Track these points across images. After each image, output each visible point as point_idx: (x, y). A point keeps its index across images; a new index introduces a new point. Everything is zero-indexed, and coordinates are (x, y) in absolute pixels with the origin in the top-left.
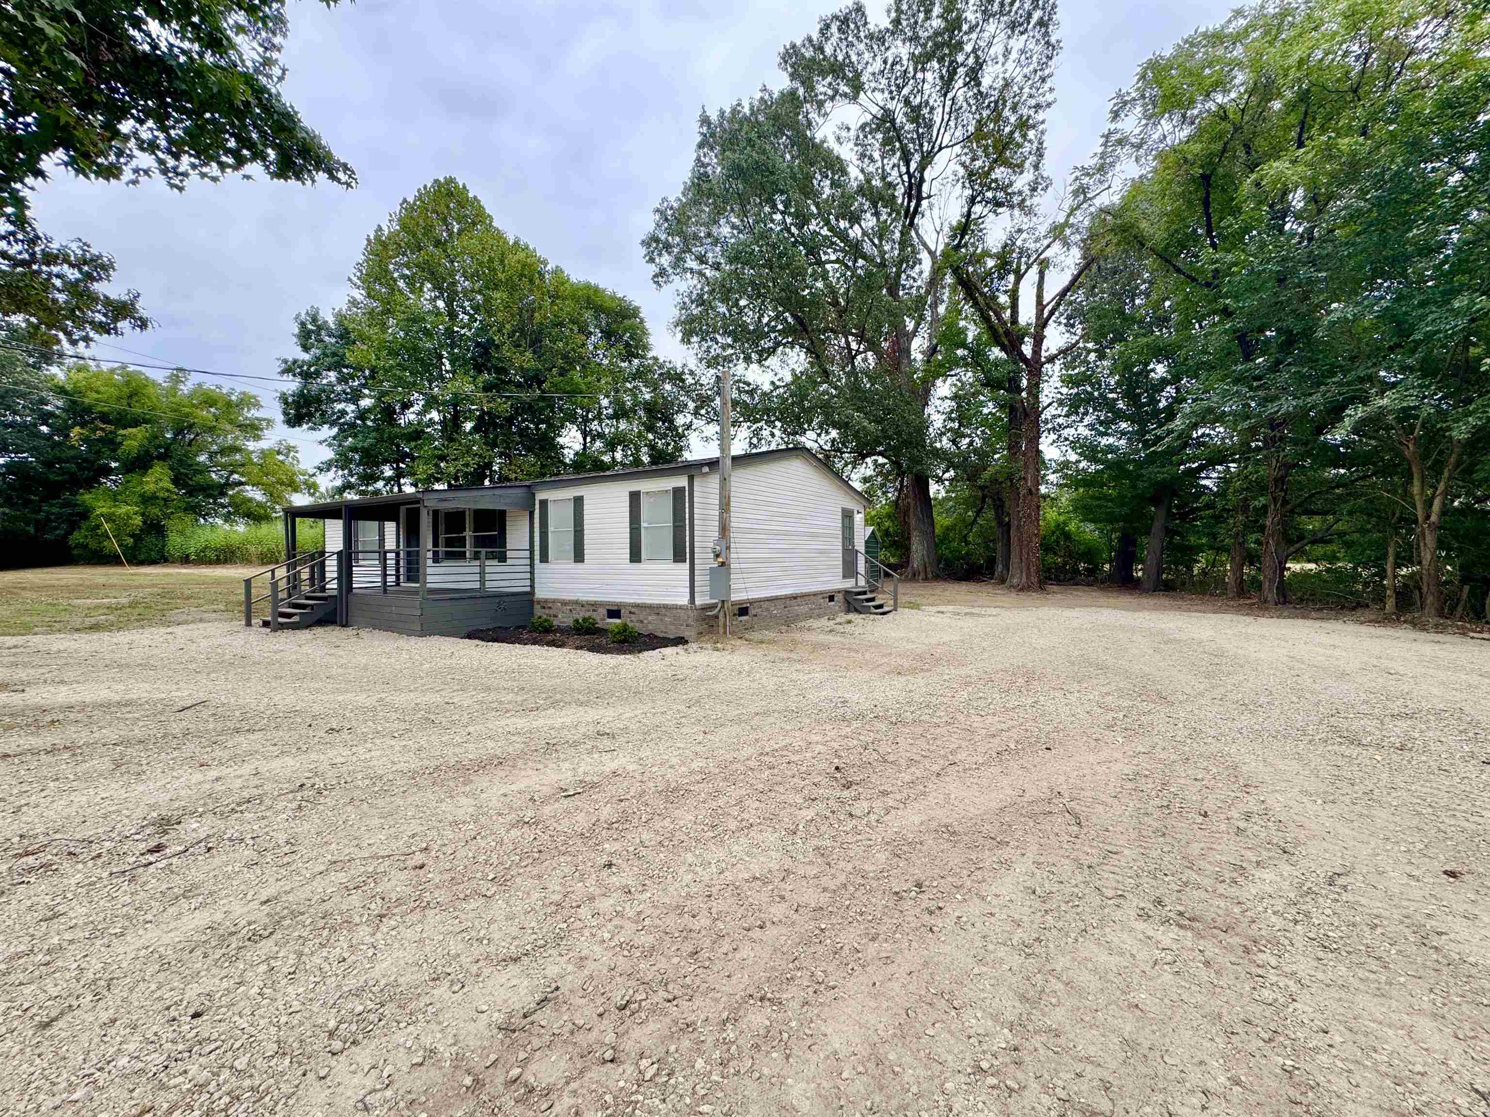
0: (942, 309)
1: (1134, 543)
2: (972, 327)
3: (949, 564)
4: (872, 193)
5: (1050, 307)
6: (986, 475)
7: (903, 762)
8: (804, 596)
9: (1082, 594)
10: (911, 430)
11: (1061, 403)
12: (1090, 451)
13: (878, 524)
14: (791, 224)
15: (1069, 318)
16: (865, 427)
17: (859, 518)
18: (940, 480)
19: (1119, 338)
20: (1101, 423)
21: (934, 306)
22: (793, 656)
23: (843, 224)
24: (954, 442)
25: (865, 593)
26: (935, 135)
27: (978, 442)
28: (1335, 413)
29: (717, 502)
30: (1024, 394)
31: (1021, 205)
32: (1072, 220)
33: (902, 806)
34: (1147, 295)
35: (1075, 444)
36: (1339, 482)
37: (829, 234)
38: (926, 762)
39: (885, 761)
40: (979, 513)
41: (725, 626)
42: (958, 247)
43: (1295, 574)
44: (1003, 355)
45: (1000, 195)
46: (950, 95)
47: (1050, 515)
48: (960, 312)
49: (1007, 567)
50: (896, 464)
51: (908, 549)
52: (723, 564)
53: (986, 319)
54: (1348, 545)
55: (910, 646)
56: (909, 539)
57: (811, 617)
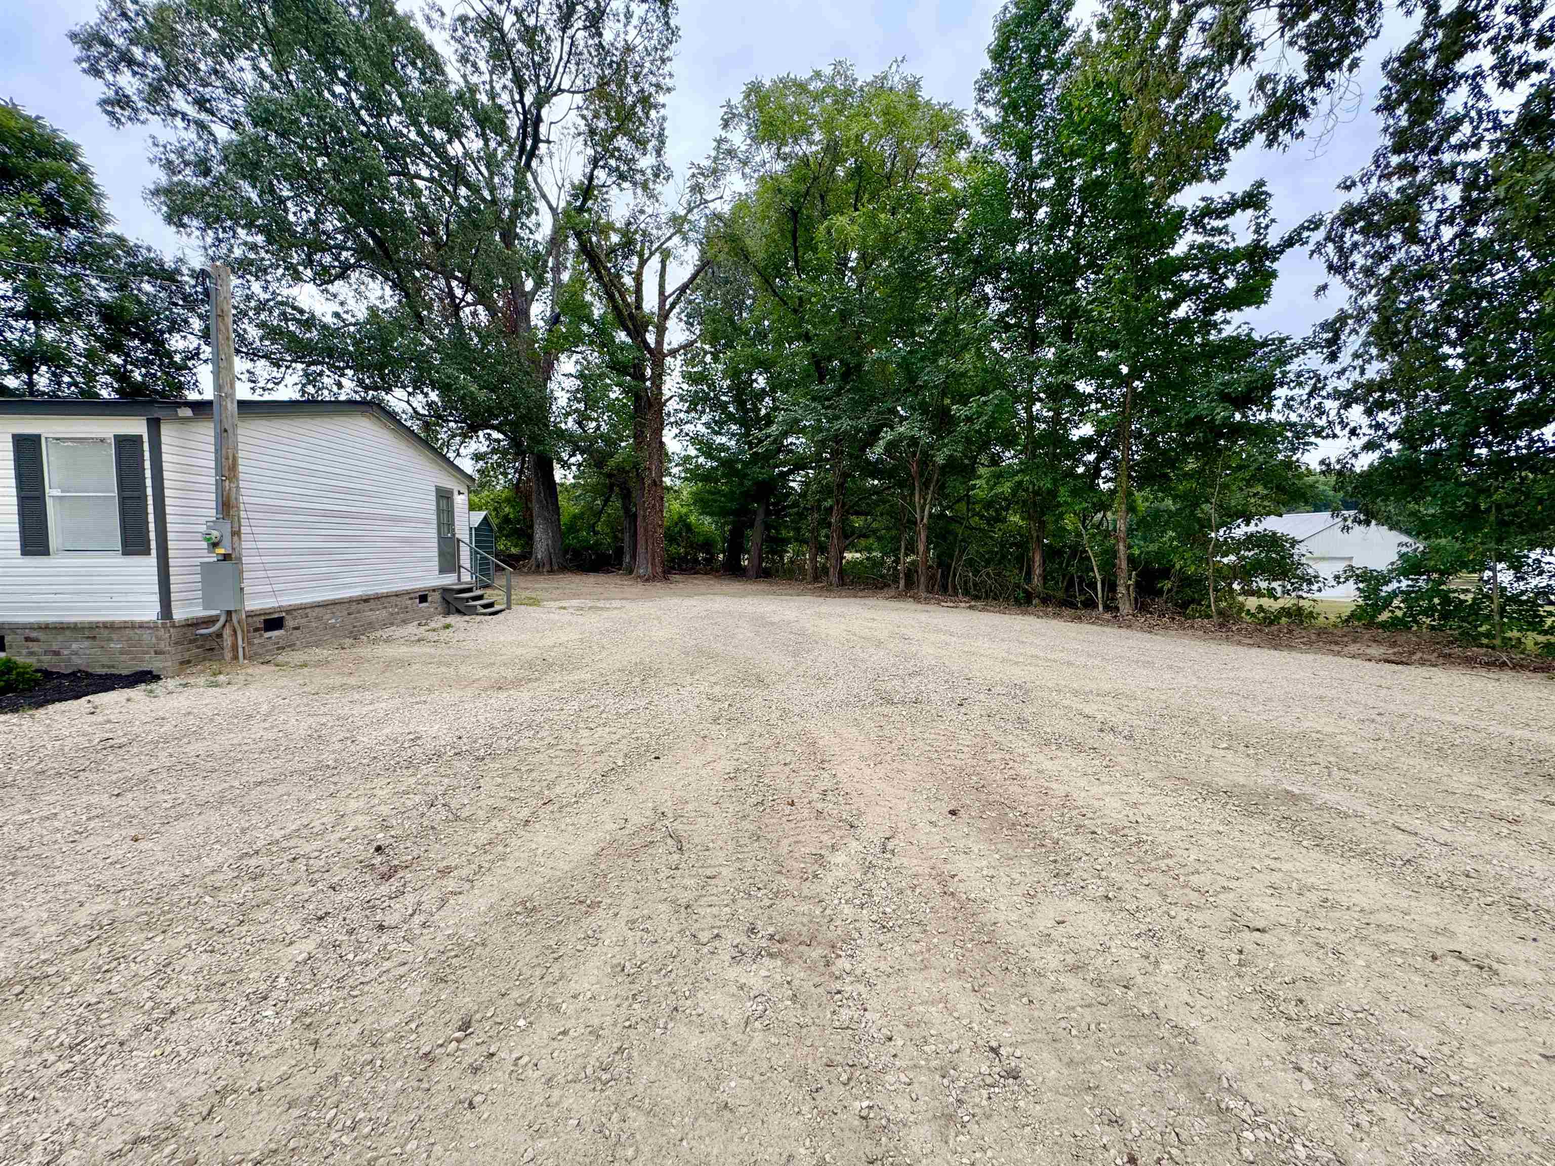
0: (565, 277)
1: (742, 535)
2: (597, 303)
3: (577, 554)
4: (475, 107)
5: (671, 300)
6: (612, 462)
7: (481, 814)
8: (378, 598)
9: (701, 584)
10: (532, 404)
11: (682, 399)
12: (707, 448)
13: (495, 509)
14: (361, 107)
15: (689, 316)
16: (472, 393)
17: (461, 501)
18: (565, 465)
19: (729, 345)
20: (716, 422)
21: (557, 270)
22: (352, 681)
23: (439, 135)
24: (580, 423)
25: (470, 590)
26: (553, 70)
27: (604, 428)
28: (873, 435)
29: (213, 464)
30: (648, 383)
31: (645, 186)
32: (689, 217)
33: (467, 886)
34: (751, 311)
35: (695, 440)
36: (875, 490)
37: (420, 140)
38: (514, 806)
39: (457, 818)
40: (606, 502)
41: (235, 647)
42: (581, 210)
43: (848, 562)
44: (629, 340)
45: (624, 168)
46: (570, 32)
47: (674, 507)
48: (584, 284)
49: (634, 557)
50: (515, 442)
51: (530, 537)
52: (226, 557)
53: (611, 297)
54: (879, 539)
55: (519, 651)
56: (531, 527)
57: (392, 624)
